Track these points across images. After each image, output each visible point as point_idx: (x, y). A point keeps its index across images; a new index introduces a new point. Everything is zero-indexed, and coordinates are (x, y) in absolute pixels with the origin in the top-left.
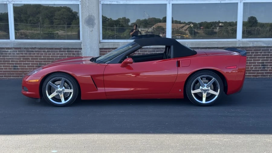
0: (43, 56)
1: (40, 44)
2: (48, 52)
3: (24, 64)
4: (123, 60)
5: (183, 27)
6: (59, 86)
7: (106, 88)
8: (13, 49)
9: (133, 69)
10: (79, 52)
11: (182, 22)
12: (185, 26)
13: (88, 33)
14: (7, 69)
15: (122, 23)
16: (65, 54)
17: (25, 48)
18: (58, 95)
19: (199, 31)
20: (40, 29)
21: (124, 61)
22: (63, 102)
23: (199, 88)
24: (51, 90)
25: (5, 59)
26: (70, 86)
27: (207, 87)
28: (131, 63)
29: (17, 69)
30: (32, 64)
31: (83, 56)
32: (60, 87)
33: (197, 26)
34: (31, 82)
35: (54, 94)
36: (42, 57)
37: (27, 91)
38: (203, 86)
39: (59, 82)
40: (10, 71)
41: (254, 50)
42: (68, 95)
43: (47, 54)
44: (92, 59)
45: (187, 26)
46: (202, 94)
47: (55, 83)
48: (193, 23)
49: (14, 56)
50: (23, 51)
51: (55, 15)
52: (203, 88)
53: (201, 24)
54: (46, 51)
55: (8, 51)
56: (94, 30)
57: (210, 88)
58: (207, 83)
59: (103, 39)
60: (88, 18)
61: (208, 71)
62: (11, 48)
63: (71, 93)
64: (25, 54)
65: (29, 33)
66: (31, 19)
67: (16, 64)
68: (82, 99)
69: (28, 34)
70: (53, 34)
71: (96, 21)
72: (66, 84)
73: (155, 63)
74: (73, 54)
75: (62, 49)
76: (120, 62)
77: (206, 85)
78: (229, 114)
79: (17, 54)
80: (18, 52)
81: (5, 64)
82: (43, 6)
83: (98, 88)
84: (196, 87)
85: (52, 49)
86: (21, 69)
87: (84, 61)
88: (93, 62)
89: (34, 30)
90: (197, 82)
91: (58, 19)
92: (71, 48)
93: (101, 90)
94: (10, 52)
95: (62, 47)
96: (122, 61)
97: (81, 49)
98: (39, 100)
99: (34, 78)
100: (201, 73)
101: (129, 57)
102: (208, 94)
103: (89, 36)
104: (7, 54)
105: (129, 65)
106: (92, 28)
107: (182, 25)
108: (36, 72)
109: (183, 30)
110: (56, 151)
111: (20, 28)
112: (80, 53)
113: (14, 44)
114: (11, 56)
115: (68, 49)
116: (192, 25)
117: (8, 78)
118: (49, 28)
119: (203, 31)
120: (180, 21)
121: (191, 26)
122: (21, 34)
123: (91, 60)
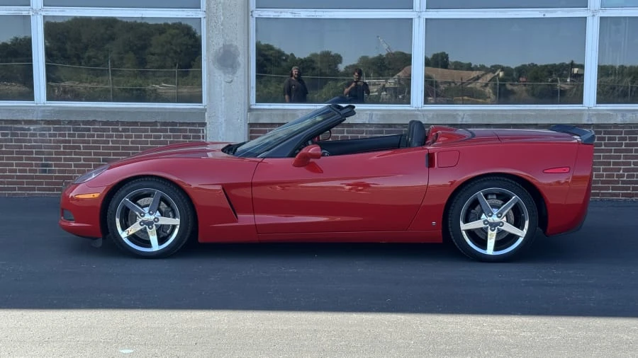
0: (113, 142)
1: (107, 111)
2: (124, 130)
3: (66, 159)
4: (300, 150)
5: (478, 78)
6: (146, 210)
7: (256, 216)
8: (41, 124)
9: (321, 172)
10: (199, 131)
11: (476, 66)
12: (483, 75)
13: (223, 86)
14: (25, 171)
15: (319, 65)
16: (166, 136)
17: (70, 122)
18: (144, 231)
19: (515, 88)
20: (112, 79)
21: (301, 152)
22: (156, 247)
23: (479, 219)
24: (127, 220)
25: (21, 147)
26: (173, 211)
27: (499, 217)
28: (318, 157)
29: (50, 171)
30: (85, 160)
31: (208, 140)
32: (149, 212)
33: (512, 74)
34: (83, 199)
35: (134, 228)
36: (111, 144)
37: (71, 220)
38: (490, 214)
39: (147, 199)
40: (32, 177)
41: (627, 133)
42: (168, 231)
43: (121, 136)
44: (227, 147)
45: (489, 76)
46: (487, 233)
47: (139, 202)
48: (503, 69)
49: (43, 141)
50: (64, 129)
51: (151, 45)
52: (490, 219)
53: (522, 70)
54: (120, 129)
55: (29, 129)
56: (235, 78)
57: (505, 219)
58: (499, 208)
59: (258, 101)
60: (221, 51)
61: (502, 178)
62: (35, 122)
63: (174, 227)
64: (70, 135)
65: (85, 88)
66: (91, 53)
67: (47, 159)
68: (200, 240)
69: (82, 90)
70: (144, 90)
71: (241, 59)
72: (163, 206)
73: (375, 157)
74: (185, 137)
75: (159, 124)
76: (292, 155)
77: (495, 211)
78: (545, 279)
79: (51, 135)
80: (52, 132)
81: (21, 159)
82: (121, 21)
83: (238, 216)
84: (472, 216)
85: (135, 123)
86: (60, 171)
87: (209, 151)
88: (228, 153)
89: (98, 82)
90: (476, 203)
91: (159, 55)
92: (180, 123)
93: (245, 219)
94: (34, 130)
95: (159, 119)
96: (298, 151)
97: (204, 124)
98: (99, 243)
99: (88, 189)
100: (485, 184)
101: (313, 143)
102: (500, 232)
103: (223, 94)
104: (26, 135)
105: (313, 162)
106: (230, 76)
107: (474, 74)
108: (93, 176)
109: (478, 85)
110: (132, 351)
111: (62, 77)
112: (201, 134)
113: (43, 111)
114: (35, 141)
115: (174, 124)
116: (501, 74)
117: (28, 194)
118: (135, 76)
119: (524, 88)
120: (470, 64)
121: (498, 75)
122: (65, 92)
123: (223, 150)
